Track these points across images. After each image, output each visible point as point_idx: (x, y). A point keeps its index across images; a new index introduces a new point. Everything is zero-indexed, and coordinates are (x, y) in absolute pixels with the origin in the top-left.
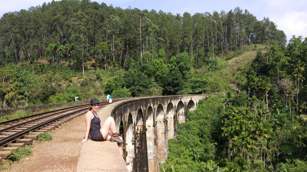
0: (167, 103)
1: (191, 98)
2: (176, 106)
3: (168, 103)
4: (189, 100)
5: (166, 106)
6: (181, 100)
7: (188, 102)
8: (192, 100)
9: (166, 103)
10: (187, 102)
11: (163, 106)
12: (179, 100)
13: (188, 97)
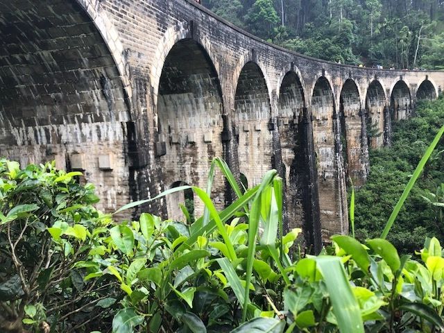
1: (427, 76)
2: (389, 90)
4: (423, 79)
5: (366, 86)
6: (401, 78)
7: (419, 85)
8: (429, 79)
9: (365, 80)
10: (416, 85)
11: (358, 85)
12: (398, 79)
13: (419, 73)
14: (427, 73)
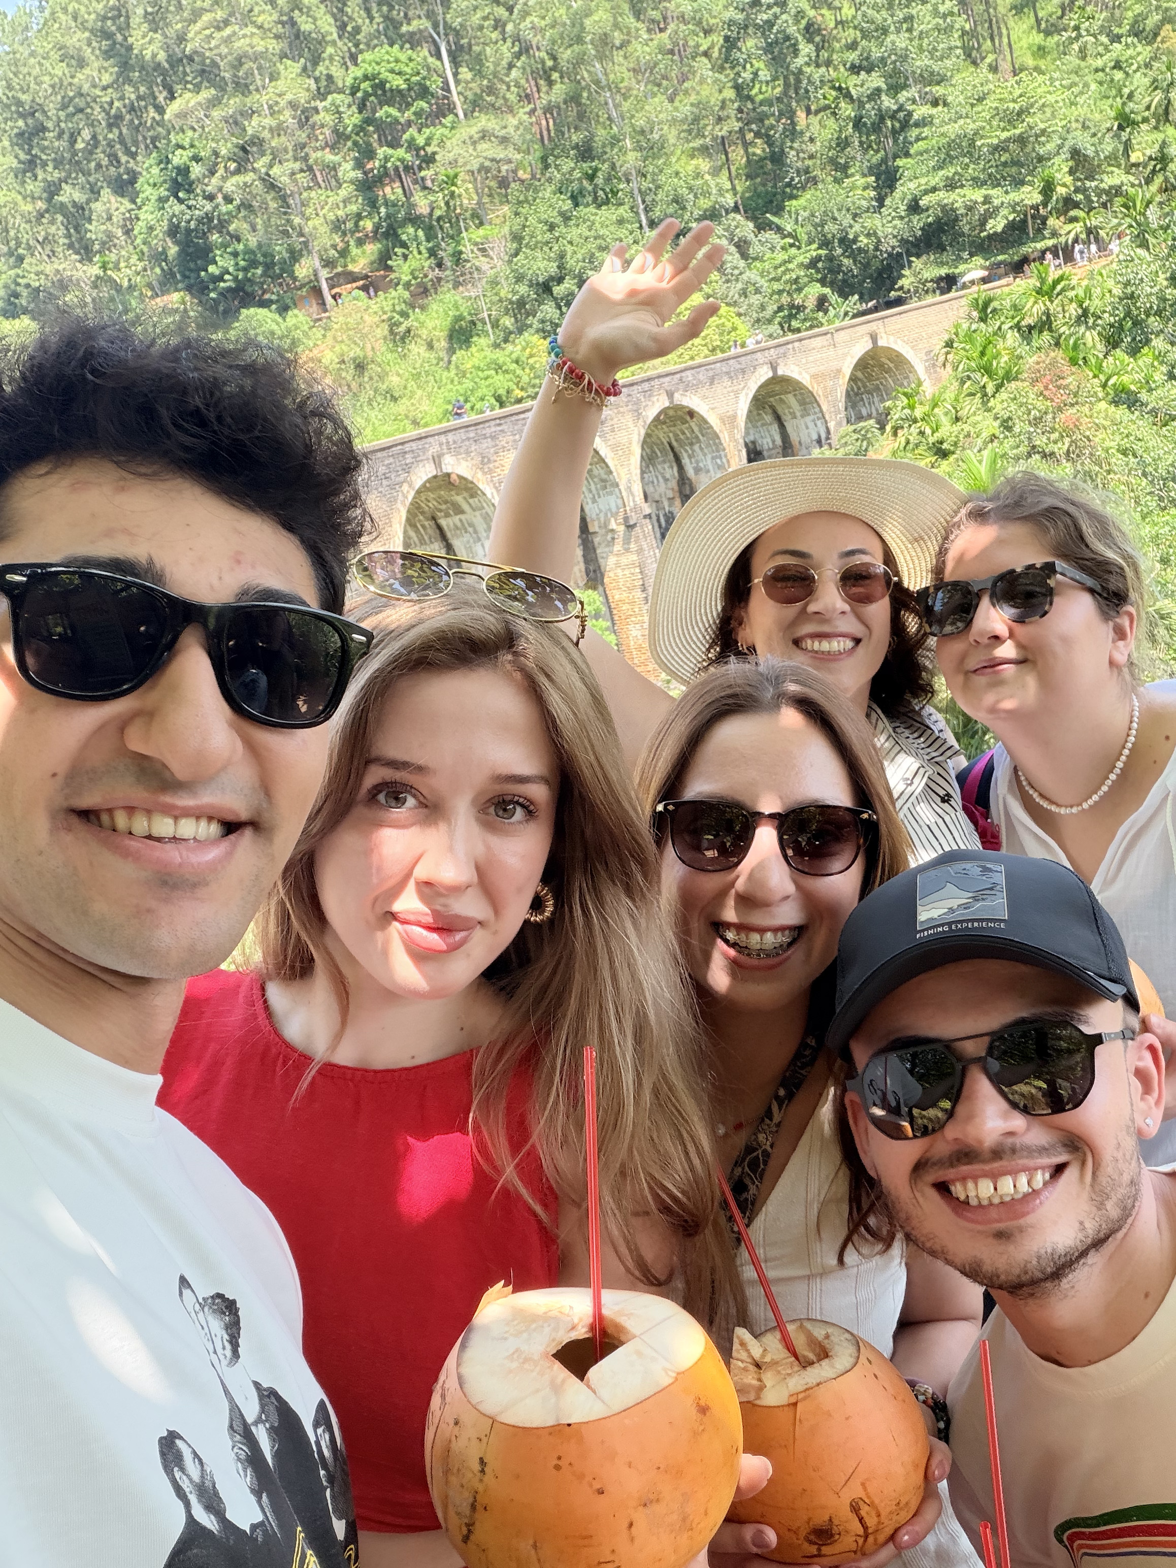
0: (638, 415)
1: (874, 338)
2: (734, 417)
3: (651, 413)
4: (862, 347)
5: (633, 435)
6: (774, 369)
7: (847, 371)
8: (881, 343)
9: (628, 419)
10: (839, 371)
12: (765, 374)
13: (841, 336)
14: (873, 326)
